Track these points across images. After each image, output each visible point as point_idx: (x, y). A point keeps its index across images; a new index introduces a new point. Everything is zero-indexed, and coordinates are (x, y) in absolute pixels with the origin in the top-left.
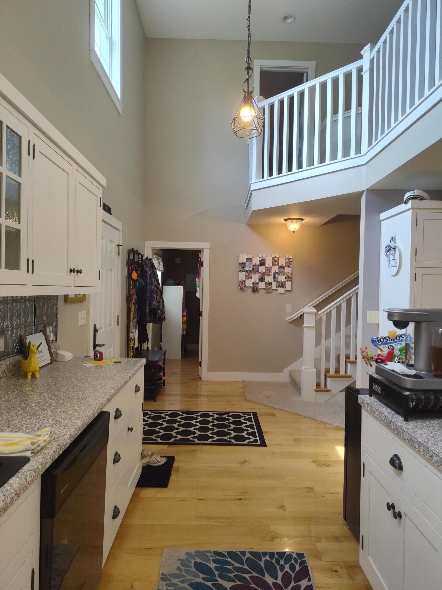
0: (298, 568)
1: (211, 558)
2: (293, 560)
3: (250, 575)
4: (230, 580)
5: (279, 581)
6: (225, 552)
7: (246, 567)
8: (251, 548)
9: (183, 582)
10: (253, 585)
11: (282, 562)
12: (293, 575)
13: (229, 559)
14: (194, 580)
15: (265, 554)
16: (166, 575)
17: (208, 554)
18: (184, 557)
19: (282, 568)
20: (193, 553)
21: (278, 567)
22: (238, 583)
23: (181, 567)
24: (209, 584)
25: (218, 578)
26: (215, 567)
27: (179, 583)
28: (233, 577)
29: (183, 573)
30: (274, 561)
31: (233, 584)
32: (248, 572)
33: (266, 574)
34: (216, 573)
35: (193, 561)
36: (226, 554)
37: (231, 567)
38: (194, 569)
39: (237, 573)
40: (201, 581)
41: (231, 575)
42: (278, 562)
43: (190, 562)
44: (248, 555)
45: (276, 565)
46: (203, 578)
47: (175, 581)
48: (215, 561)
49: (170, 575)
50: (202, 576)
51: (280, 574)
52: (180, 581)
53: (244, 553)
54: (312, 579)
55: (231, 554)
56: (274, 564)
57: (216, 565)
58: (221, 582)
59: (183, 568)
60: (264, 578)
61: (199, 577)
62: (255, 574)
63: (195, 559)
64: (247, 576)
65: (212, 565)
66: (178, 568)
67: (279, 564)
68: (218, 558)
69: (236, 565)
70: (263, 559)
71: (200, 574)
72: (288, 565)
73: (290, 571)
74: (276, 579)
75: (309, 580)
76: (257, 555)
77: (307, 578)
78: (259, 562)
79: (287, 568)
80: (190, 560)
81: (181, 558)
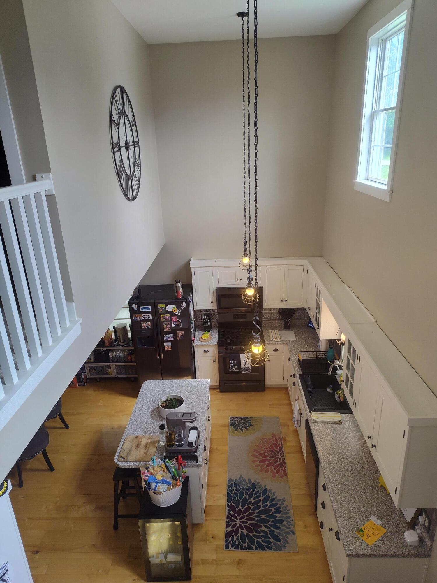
0: (230, 538)
1: (273, 545)
2: (232, 543)
3: (254, 534)
4: (263, 531)
5: (240, 530)
6: (266, 550)
7: (255, 539)
8: (252, 554)
9: (284, 530)
10: (252, 528)
11: (237, 542)
12: (233, 534)
13: (264, 544)
14: (279, 531)
15: (245, 548)
16: (292, 534)
17: (274, 548)
18: (287, 545)
19: (238, 539)
20: (283, 549)
21: (240, 539)
22: (259, 529)
23: (286, 539)
24: (272, 529)
25: (268, 532)
26: (270, 539)
27: (285, 529)
28: (261, 533)
29: (284, 535)
30: (241, 543)
31: (261, 529)
32: (255, 536)
33: (246, 534)
34: (269, 535)
35: (281, 543)
36: (265, 548)
37: (263, 539)
38: (280, 537)
39: (260, 535)
40: (275, 530)
41: (262, 534)
42: (239, 542)
43: (283, 542)
44: (254, 547)
45: (240, 540)
46: (275, 532)
47: (287, 530)
48: (270, 543)
49: (290, 534)
50: (275, 533)
51: (239, 535)
52: (285, 530)
53: (256, 549)
54: (226, 531)
55: (262, 548)
56: (241, 541)
57: (270, 540)
58: (266, 530)
59: (285, 538)
60: (247, 532)
61: (277, 532)
62: (251, 534)
63: (281, 544)
64: (255, 533)
65: (271, 540)
66: (288, 538)
67: (239, 541)
68: (269, 545)
69: (260, 540)
70: (246, 544)
71: (277, 534)
72: (234, 540)
73: (234, 536)
74: (242, 532)
75: (227, 531)
76: (250, 548)
77: (227, 532)
78: (249, 542)
79: (235, 538)
80: (283, 543)
81: (288, 545)
